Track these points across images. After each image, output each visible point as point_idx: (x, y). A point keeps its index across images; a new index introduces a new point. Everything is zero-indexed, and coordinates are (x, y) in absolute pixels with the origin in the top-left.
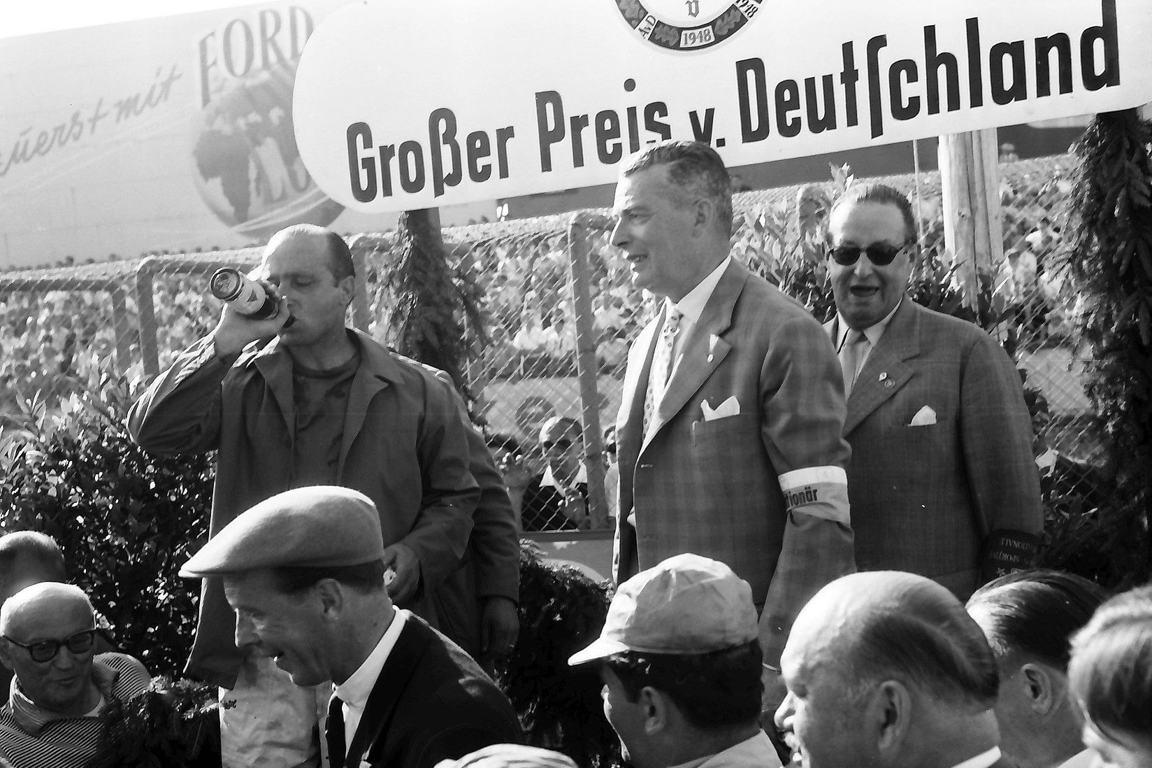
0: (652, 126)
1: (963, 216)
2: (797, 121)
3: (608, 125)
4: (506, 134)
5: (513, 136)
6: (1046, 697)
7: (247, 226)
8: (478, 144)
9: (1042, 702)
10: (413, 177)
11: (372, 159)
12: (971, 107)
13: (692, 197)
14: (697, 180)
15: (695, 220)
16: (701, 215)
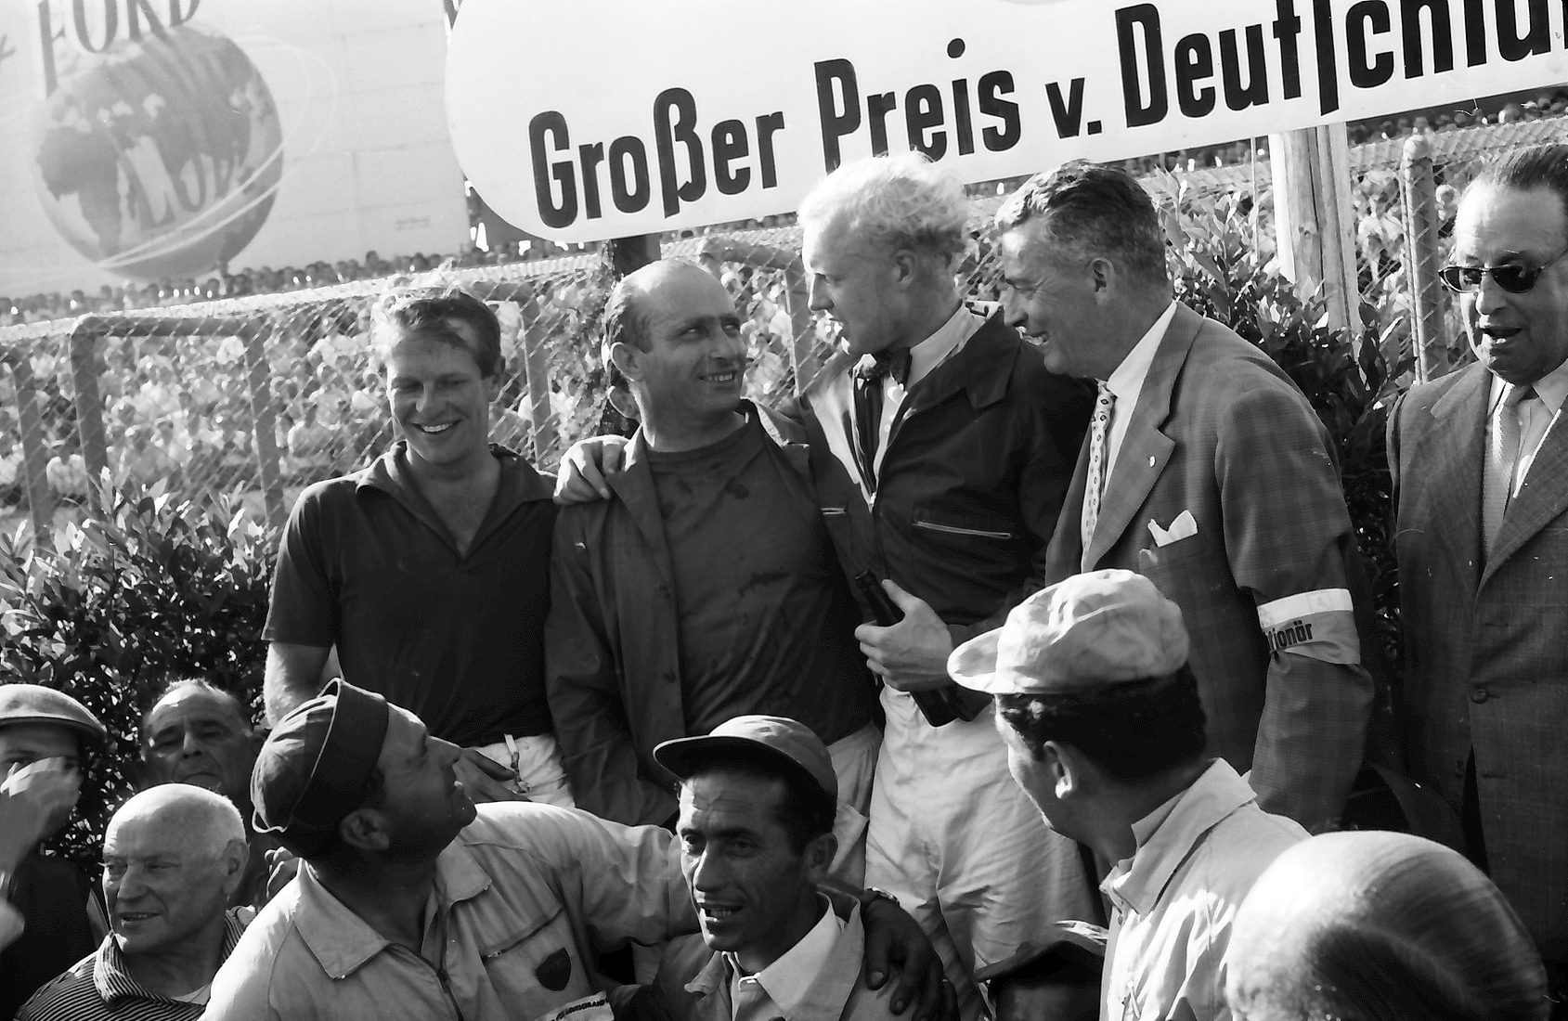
0: (989, 106)
1: (1306, 233)
2: (1209, 94)
3: (924, 106)
4: (771, 123)
5: (782, 127)
7: (118, 261)
8: (729, 139)
10: (631, 189)
11: (569, 165)
12: (1469, 66)
13: (1082, 256)
14: (1086, 232)
15: (1092, 284)
16: (1101, 276)
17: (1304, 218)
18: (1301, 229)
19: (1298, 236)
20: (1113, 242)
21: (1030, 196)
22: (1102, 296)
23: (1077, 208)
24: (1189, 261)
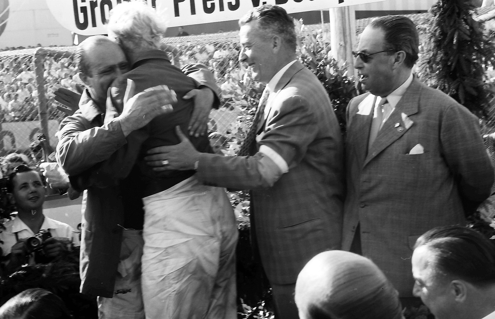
1: (341, 45)
6: (463, 296)
9: (461, 298)
11: (86, 8)
13: (270, 35)
14: (272, 26)
15: (272, 46)
16: (276, 43)
17: (341, 40)
18: (340, 44)
19: (339, 46)
20: (281, 31)
21: (252, 13)
22: (276, 50)
23: (270, 17)
24: (304, 51)
